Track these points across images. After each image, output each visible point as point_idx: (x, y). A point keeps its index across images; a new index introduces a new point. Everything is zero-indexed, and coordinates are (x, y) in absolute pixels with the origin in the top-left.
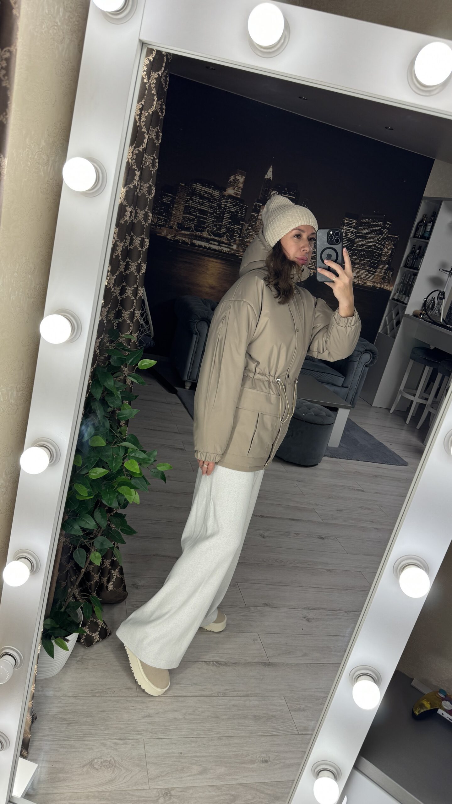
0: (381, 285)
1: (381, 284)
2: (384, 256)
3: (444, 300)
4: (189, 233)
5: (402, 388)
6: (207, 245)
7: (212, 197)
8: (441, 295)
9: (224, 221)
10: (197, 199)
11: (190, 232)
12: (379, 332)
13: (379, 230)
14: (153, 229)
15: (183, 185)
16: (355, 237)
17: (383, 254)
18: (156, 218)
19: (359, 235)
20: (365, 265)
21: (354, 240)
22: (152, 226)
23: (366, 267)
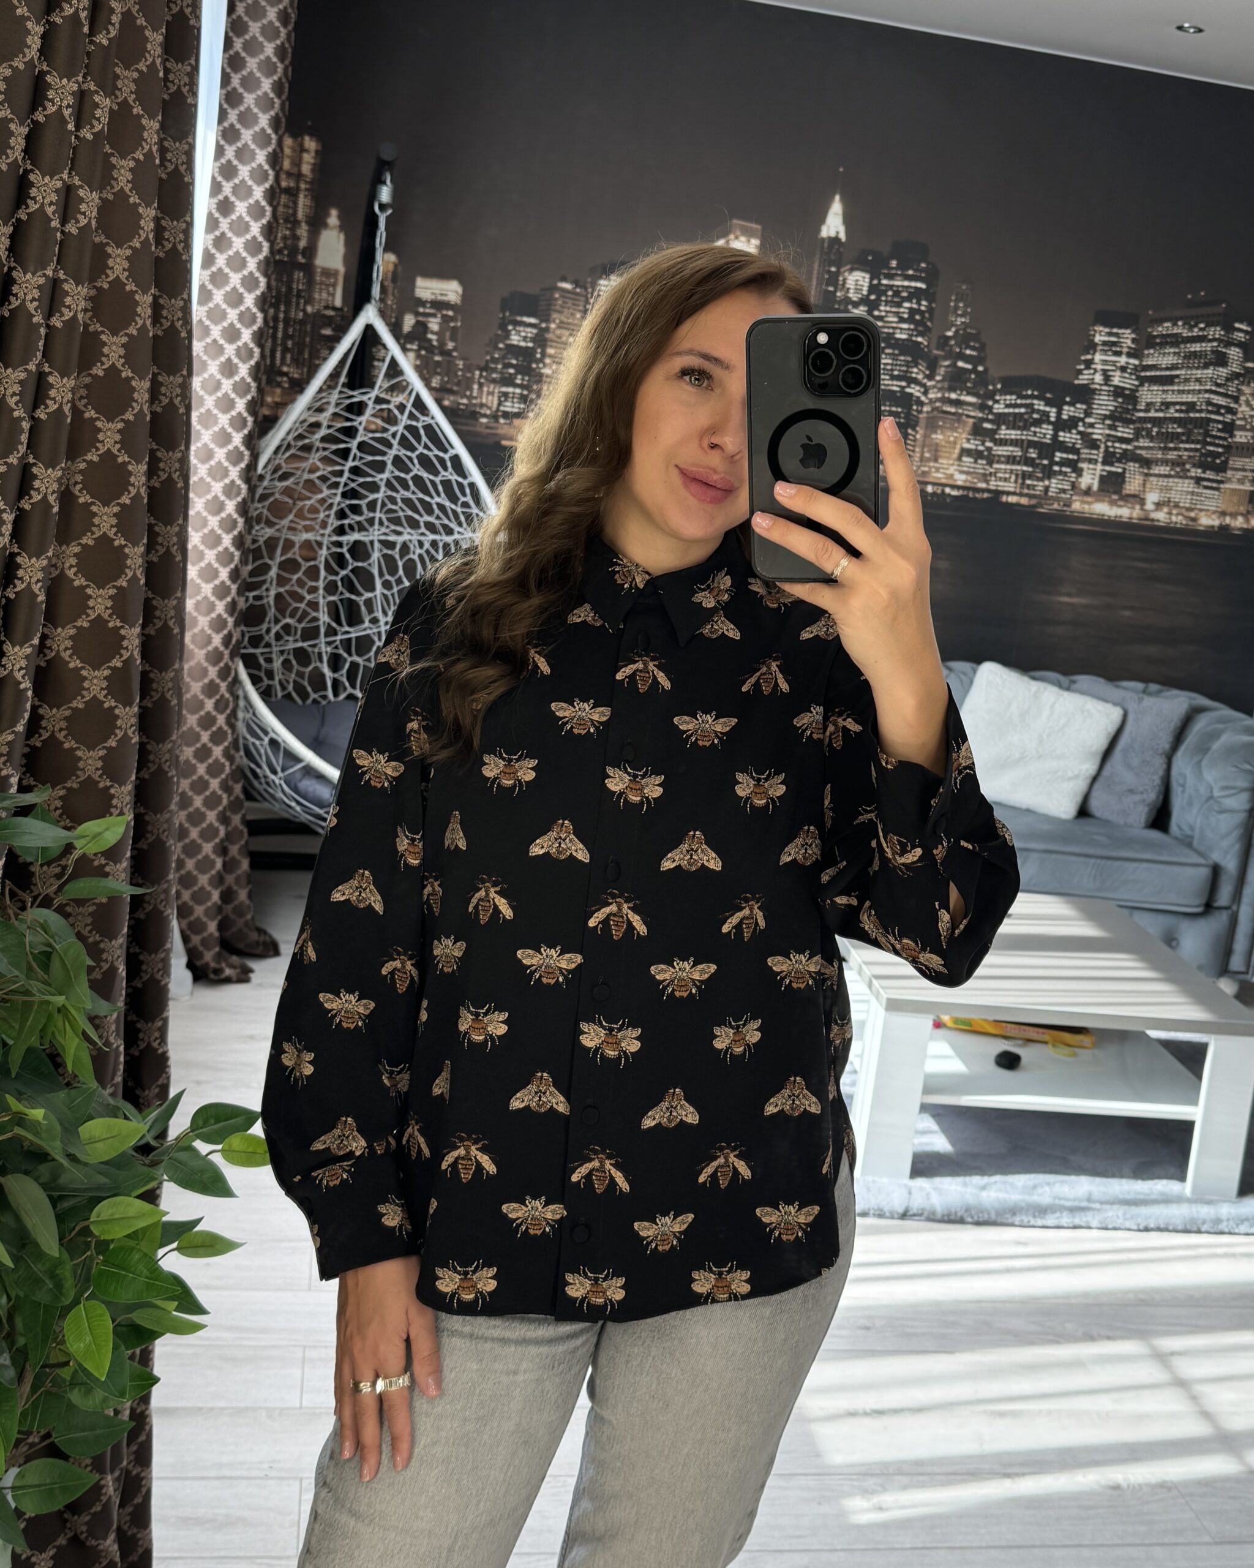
0: (1247, 521)
1: (1245, 515)
2: (1242, 428)
13: (1213, 352)
14: (487, 427)
15: (567, 286)
16: (1136, 383)
17: (1238, 423)
18: (492, 393)
19: (1148, 374)
20: (1184, 464)
21: (1134, 391)
22: (484, 420)
23: (1188, 470)
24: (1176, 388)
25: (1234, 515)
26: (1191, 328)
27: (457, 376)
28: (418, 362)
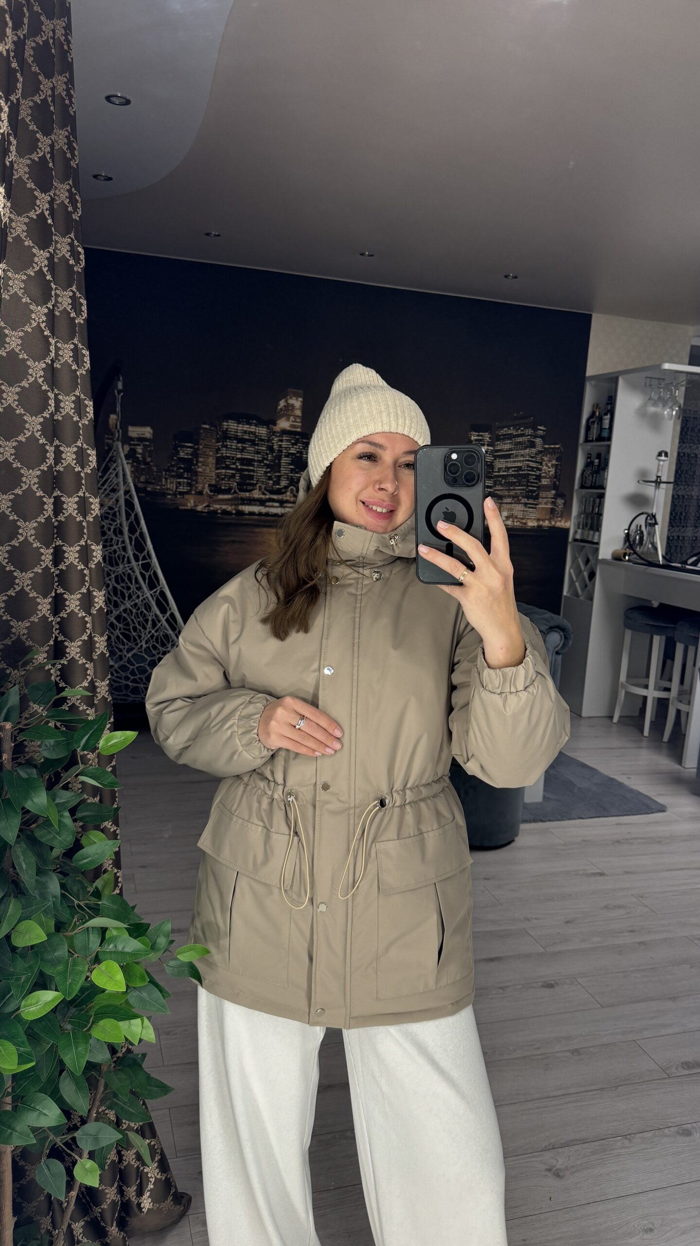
0: (550, 522)
1: (550, 520)
2: (545, 477)
3: (656, 526)
4: (230, 496)
5: (623, 678)
6: (263, 510)
7: (256, 437)
8: (651, 519)
9: (282, 469)
10: (234, 444)
11: (231, 494)
12: (565, 596)
13: (528, 441)
14: (171, 500)
15: (207, 426)
16: (493, 458)
17: (543, 475)
18: (173, 483)
19: (498, 454)
20: (518, 497)
21: (492, 463)
22: (169, 497)
23: (521, 500)
24: (512, 460)
25: (544, 520)
26: (517, 430)
27: (153, 475)
28: (133, 469)
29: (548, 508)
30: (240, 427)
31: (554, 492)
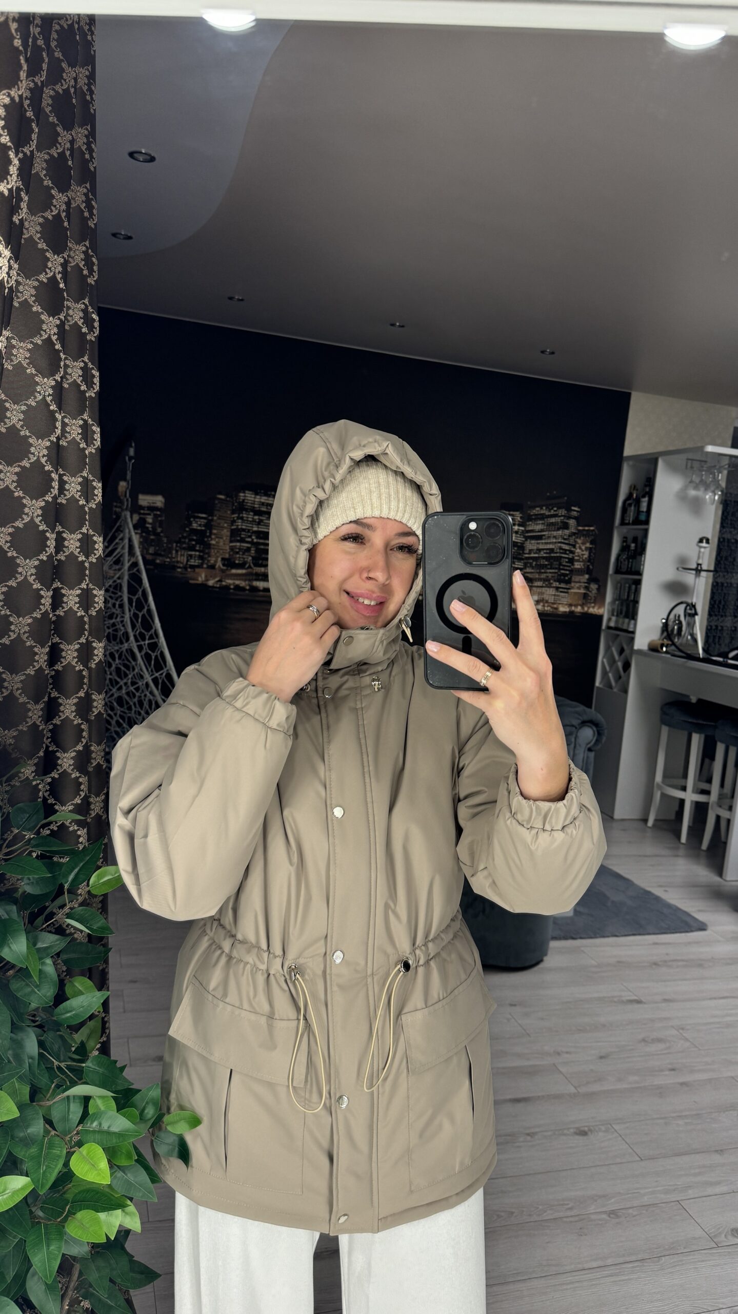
0: (583, 608)
1: (582, 605)
2: (578, 561)
3: (696, 617)
4: (244, 571)
5: (659, 778)
8: (691, 609)
10: (251, 516)
11: (246, 569)
12: (597, 687)
13: (561, 522)
14: (181, 574)
15: (222, 497)
16: (524, 539)
17: (576, 558)
18: (184, 555)
19: (529, 534)
20: (549, 580)
21: (523, 544)
22: (179, 570)
24: (543, 541)
25: (576, 606)
26: (550, 511)
27: (163, 546)
28: (141, 540)
29: (582, 593)
30: (258, 499)
31: (587, 576)
